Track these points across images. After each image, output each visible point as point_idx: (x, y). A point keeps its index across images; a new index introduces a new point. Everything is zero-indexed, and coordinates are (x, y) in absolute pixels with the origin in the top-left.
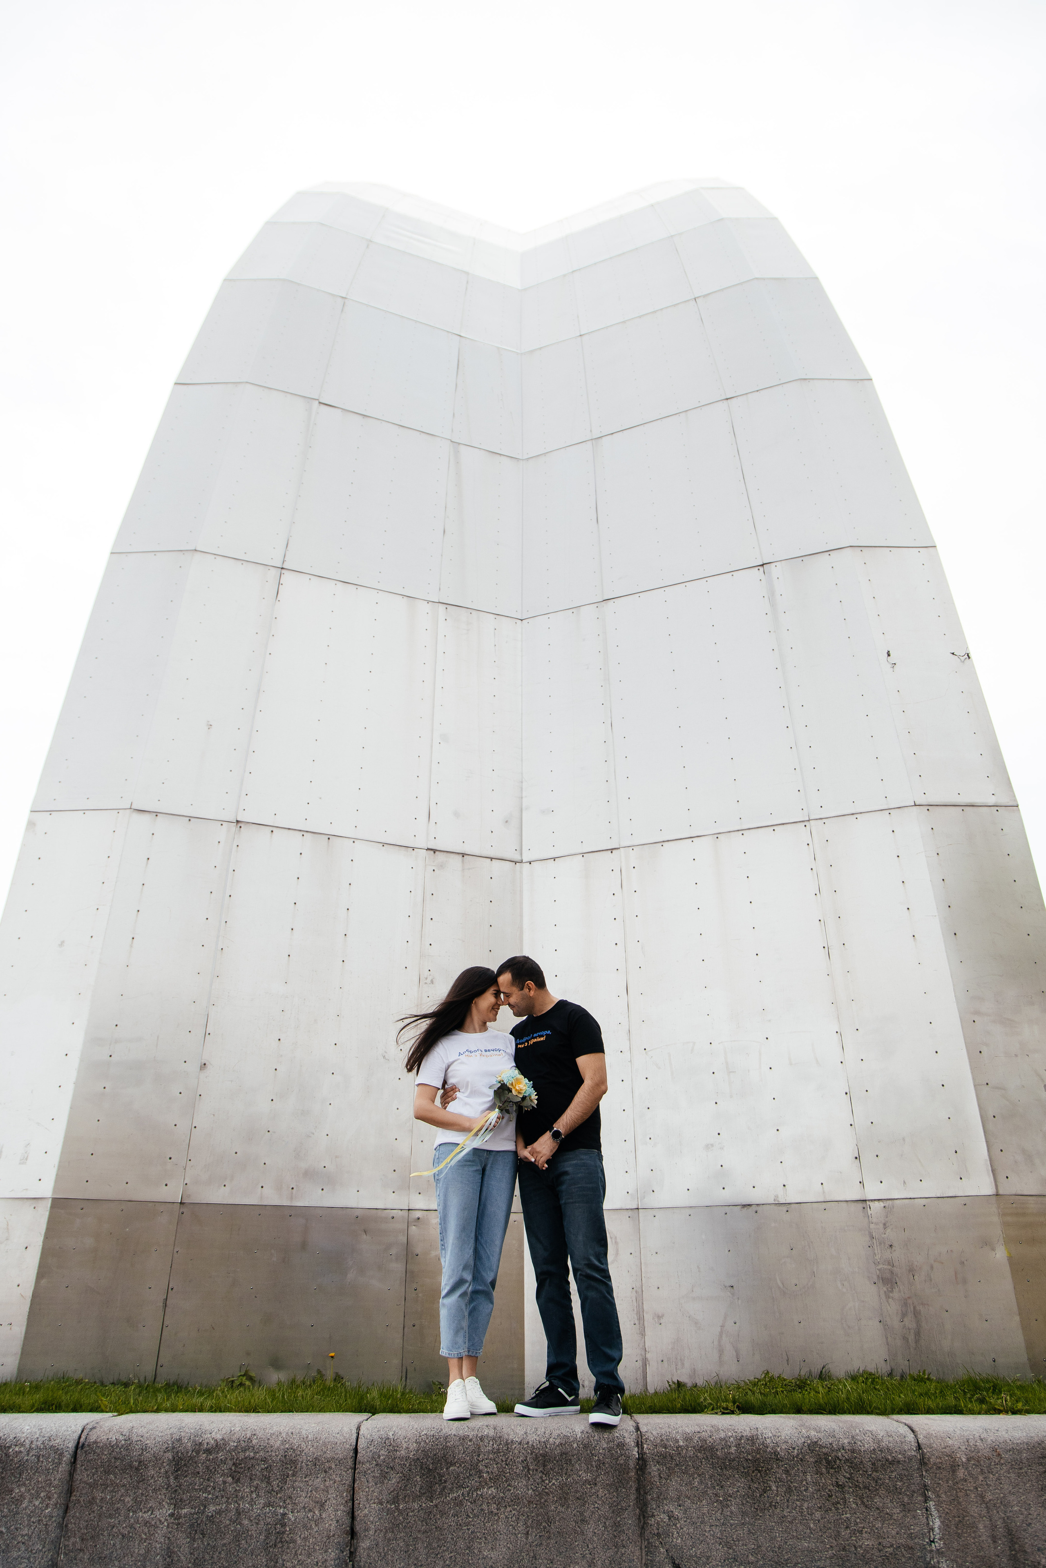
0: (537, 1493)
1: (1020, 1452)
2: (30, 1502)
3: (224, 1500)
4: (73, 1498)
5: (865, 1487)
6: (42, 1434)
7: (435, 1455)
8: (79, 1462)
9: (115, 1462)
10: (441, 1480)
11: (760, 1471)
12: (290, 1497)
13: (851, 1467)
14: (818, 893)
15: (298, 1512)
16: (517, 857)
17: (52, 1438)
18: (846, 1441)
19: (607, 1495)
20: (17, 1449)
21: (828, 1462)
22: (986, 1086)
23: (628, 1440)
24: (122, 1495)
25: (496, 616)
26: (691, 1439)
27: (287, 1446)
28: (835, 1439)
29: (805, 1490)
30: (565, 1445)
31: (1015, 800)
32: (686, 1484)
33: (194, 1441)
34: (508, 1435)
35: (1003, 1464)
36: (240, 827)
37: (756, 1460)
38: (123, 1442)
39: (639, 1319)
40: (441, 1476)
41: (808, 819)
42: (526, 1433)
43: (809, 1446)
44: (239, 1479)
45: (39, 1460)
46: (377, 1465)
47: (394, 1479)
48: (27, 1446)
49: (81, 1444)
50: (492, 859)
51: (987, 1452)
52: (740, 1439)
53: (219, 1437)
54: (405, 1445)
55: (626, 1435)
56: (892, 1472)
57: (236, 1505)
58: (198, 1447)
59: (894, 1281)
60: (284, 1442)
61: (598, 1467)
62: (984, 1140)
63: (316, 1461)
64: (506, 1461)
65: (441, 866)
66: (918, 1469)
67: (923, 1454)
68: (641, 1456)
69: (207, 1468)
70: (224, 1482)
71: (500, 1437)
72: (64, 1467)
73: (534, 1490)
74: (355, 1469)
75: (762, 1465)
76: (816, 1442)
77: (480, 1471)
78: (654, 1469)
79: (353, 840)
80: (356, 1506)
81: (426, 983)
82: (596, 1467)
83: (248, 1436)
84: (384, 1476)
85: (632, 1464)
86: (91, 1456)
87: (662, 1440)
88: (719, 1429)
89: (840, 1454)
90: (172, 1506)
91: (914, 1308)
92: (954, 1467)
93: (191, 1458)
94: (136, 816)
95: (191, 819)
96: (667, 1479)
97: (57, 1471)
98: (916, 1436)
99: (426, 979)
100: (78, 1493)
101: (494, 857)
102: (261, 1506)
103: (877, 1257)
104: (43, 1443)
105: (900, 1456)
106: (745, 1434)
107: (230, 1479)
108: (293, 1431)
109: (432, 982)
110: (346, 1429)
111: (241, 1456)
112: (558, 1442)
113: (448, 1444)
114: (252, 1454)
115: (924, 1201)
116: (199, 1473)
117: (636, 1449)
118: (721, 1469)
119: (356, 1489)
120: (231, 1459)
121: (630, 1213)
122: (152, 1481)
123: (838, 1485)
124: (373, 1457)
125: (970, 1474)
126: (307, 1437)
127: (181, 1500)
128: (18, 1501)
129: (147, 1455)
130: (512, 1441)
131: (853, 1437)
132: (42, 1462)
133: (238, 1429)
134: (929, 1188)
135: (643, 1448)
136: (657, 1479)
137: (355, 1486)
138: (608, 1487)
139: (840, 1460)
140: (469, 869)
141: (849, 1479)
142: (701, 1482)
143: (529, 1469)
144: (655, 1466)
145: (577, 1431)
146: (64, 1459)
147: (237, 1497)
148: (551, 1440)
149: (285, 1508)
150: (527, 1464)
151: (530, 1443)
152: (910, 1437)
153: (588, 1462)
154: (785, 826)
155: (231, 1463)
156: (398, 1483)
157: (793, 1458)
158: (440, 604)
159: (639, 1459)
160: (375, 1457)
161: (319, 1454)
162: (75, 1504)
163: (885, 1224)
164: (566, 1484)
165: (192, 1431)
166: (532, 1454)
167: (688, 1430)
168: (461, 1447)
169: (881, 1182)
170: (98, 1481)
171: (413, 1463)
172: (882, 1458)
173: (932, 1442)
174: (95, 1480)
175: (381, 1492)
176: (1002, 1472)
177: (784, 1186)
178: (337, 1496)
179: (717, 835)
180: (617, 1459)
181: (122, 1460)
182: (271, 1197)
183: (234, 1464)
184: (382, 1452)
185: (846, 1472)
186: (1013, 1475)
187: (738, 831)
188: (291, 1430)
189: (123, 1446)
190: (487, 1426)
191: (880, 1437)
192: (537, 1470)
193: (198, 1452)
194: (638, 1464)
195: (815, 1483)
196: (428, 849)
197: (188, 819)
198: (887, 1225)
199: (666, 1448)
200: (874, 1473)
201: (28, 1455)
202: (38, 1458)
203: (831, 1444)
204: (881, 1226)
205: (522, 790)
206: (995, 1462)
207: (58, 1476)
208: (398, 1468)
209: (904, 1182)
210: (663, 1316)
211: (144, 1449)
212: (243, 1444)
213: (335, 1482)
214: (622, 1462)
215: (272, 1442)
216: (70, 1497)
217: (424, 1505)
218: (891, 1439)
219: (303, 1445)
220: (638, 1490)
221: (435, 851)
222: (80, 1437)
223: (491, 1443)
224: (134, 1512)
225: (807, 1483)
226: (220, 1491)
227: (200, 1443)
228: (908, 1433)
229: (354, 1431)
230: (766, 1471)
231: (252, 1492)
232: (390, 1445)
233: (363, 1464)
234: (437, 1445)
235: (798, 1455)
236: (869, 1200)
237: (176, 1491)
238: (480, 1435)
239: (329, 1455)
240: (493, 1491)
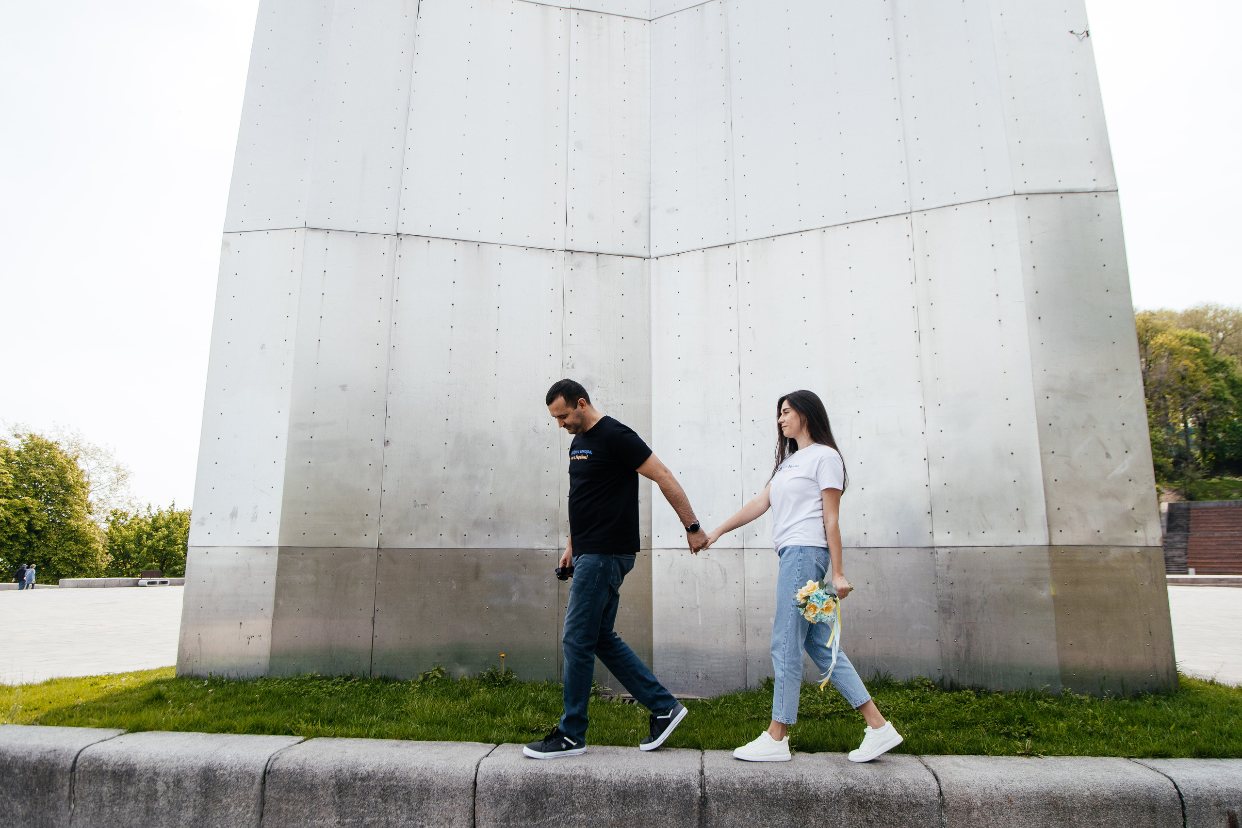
0: (618, 819)
1: (1029, 799)
2: (235, 809)
3: (377, 814)
4: (265, 808)
5: (890, 823)
6: (239, 762)
7: (537, 788)
8: (267, 783)
9: (293, 785)
10: (542, 807)
11: (802, 809)
12: (426, 814)
13: (880, 808)
14: (914, 281)
15: (432, 825)
16: (646, 254)
17: (246, 765)
18: (877, 788)
19: (675, 822)
20: (221, 772)
21: (861, 804)
22: (1051, 454)
23: (693, 783)
24: (301, 808)
25: (625, 19)
26: (746, 783)
27: (422, 778)
28: (868, 786)
29: (839, 824)
30: (641, 784)
31: (1116, 185)
32: (740, 817)
33: (351, 772)
34: (596, 775)
35: (1013, 808)
36: (401, 239)
37: (799, 801)
38: (298, 771)
39: (742, 631)
40: (542, 804)
41: (909, 211)
42: (610, 774)
43: (845, 790)
44: (387, 800)
45: (238, 781)
46: (492, 794)
47: (506, 805)
48: (229, 770)
49: (267, 771)
50: (623, 256)
51: (1000, 799)
52: (787, 784)
53: (370, 769)
54: (513, 781)
55: (692, 778)
56: (915, 812)
57: (386, 818)
58: (354, 776)
59: (952, 610)
60: (419, 775)
61: (668, 802)
62: (1043, 499)
63: (444, 790)
64: (594, 795)
65: (578, 265)
66: (938, 810)
67: (943, 800)
68: (703, 795)
69: (363, 791)
70: (376, 802)
71: (589, 777)
72: (257, 786)
73: (615, 817)
74: (475, 796)
75: (804, 804)
76: (852, 788)
77: (573, 802)
78: (713, 805)
79: (500, 245)
80: (477, 822)
81: (568, 368)
82: (667, 802)
83: (392, 769)
84: (497, 802)
85: (695, 801)
86: (276, 780)
87: (721, 783)
88: (770, 775)
89: (871, 798)
90: (339, 817)
91: (968, 631)
92: (969, 810)
93: (350, 784)
94: (310, 233)
95: (358, 234)
96: (724, 813)
97: (252, 789)
98: (939, 784)
99: (568, 364)
100: (269, 805)
101: (625, 255)
102: (405, 819)
103: (940, 592)
104: (240, 769)
105: (923, 801)
106: (791, 780)
107: (380, 800)
108: (427, 766)
109: (573, 367)
110: (468, 766)
111: (388, 784)
112: (635, 782)
113: (548, 781)
114: (395, 783)
115: (984, 549)
116: (356, 794)
117: (700, 790)
118: (770, 806)
119: (476, 811)
120: (380, 786)
121: (737, 552)
122: (322, 799)
123: (867, 821)
124: (488, 789)
125: (984, 816)
126: (437, 772)
127: (345, 812)
128: (227, 808)
129: (317, 781)
130: (599, 781)
131: (884, 784)
132: (241, 782)
133: (385, 763)
134: (990, 538)
135: (705, 789)
136: (716, 812)
137: (476, 808)
138: (676, 817)
139: (871, 802)
140: (603, 266)
141: (877, 816)
142: (752, 815)
143: (612, 802)
144: (715, 802)
145: (652, 773)
146: (256, 781)
147: (386, 813)
148: (630, 780)
149: (422, 821)
150: (611, 797)
151: (613, 782)
152: (935, 785)
153: (660, 798)
154: (888, 218)
155: (380, 789)
156: (509, 807)
157: (831, 800)
158: (572, 10)
159: (701, 797)
160: (490, 788)
161: (446, 785)
162: (267, 812)
163: (948, 566)
164: (641, 813)
165: (350, 764)
166: (614, 790)
167: (744, 775)
168: (557, 784)
169: (949, 533)
170: (283, 797)
171: (520, 794)
172: (908, 801)
173: (953, 790)
174: (280, 796)
175: (495, 814)
176: (1011, 814)
177: (865, 534)
178: (461, 815)
179: (824, 229)
180: (684, 796)
181: (299, 783)
182: (448, 542)
183: (382, 789)
184: (495, 785)
185: (876, 811)
186: (1021, 817)
187: (844, 224)
188: (425, 766)
189: (298, 773)
190: (580, 767)
191: (908, 785)
192: (618, 802)
193: (355, 780)
194: (700, 801)
195: (848, 819)
196: (566, 250)
197: (355, 234)
198: (950, 567)
199: (724, 790)
200: (900, 813)
201: (230, 776)
202: (238, 779)
203: (864, 790)
204: (945, 568)
205: (650, 191)
206: (1006, 807)
207: (253, 793)
208: (508, 797)
209: (969, 533)
210: (761, 629)
211: (314, 776)
212: (389, 776)
213: (459, 805)
214: (687, 799)
215: (410, 775)
216: (264, 807)
217: (529, 824)
218: (917, 787)
219: (434, 778)
220: (700, 819)
221: (572, 252)
222: (267, 766)
223: (582, 781)
224: (311, 819)
225: (841, 818)
226: (373, 808)
227: (356, 774)
228: (932, 782)
229: (474, 768)
230: (807, 808)
231: (397, 810)
232: (502, 780)
233: (481, 793)
234: (539, 781)
235: (835, 797)
236: (937, 547)
237: (340, 806)
238: (573, 775)
239: (454, 785)
240: (583, 816)
